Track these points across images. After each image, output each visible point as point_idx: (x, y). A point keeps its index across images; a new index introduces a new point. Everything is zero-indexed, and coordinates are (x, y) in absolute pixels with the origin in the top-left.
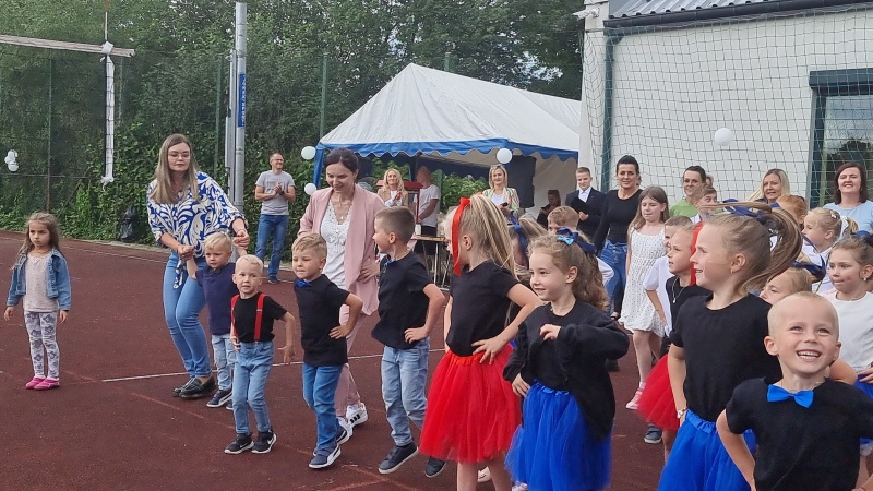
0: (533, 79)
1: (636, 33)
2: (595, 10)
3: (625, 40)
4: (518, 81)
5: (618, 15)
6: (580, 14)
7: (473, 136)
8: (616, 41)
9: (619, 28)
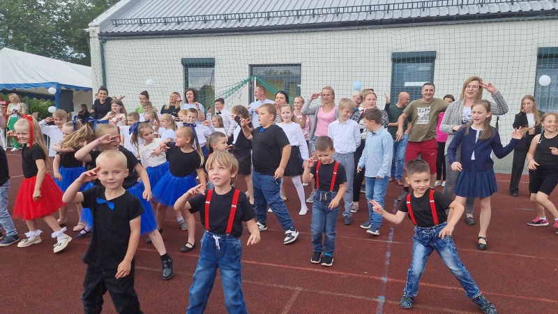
0: (71, 58)
1: (112, 39)
2: (94, 29)
3: (108, 42)
4: (64, 58)
5: (104, 31)
6: (87, 30)
7: (40, 81)
8: (104, 42)
9: (105, 37)
